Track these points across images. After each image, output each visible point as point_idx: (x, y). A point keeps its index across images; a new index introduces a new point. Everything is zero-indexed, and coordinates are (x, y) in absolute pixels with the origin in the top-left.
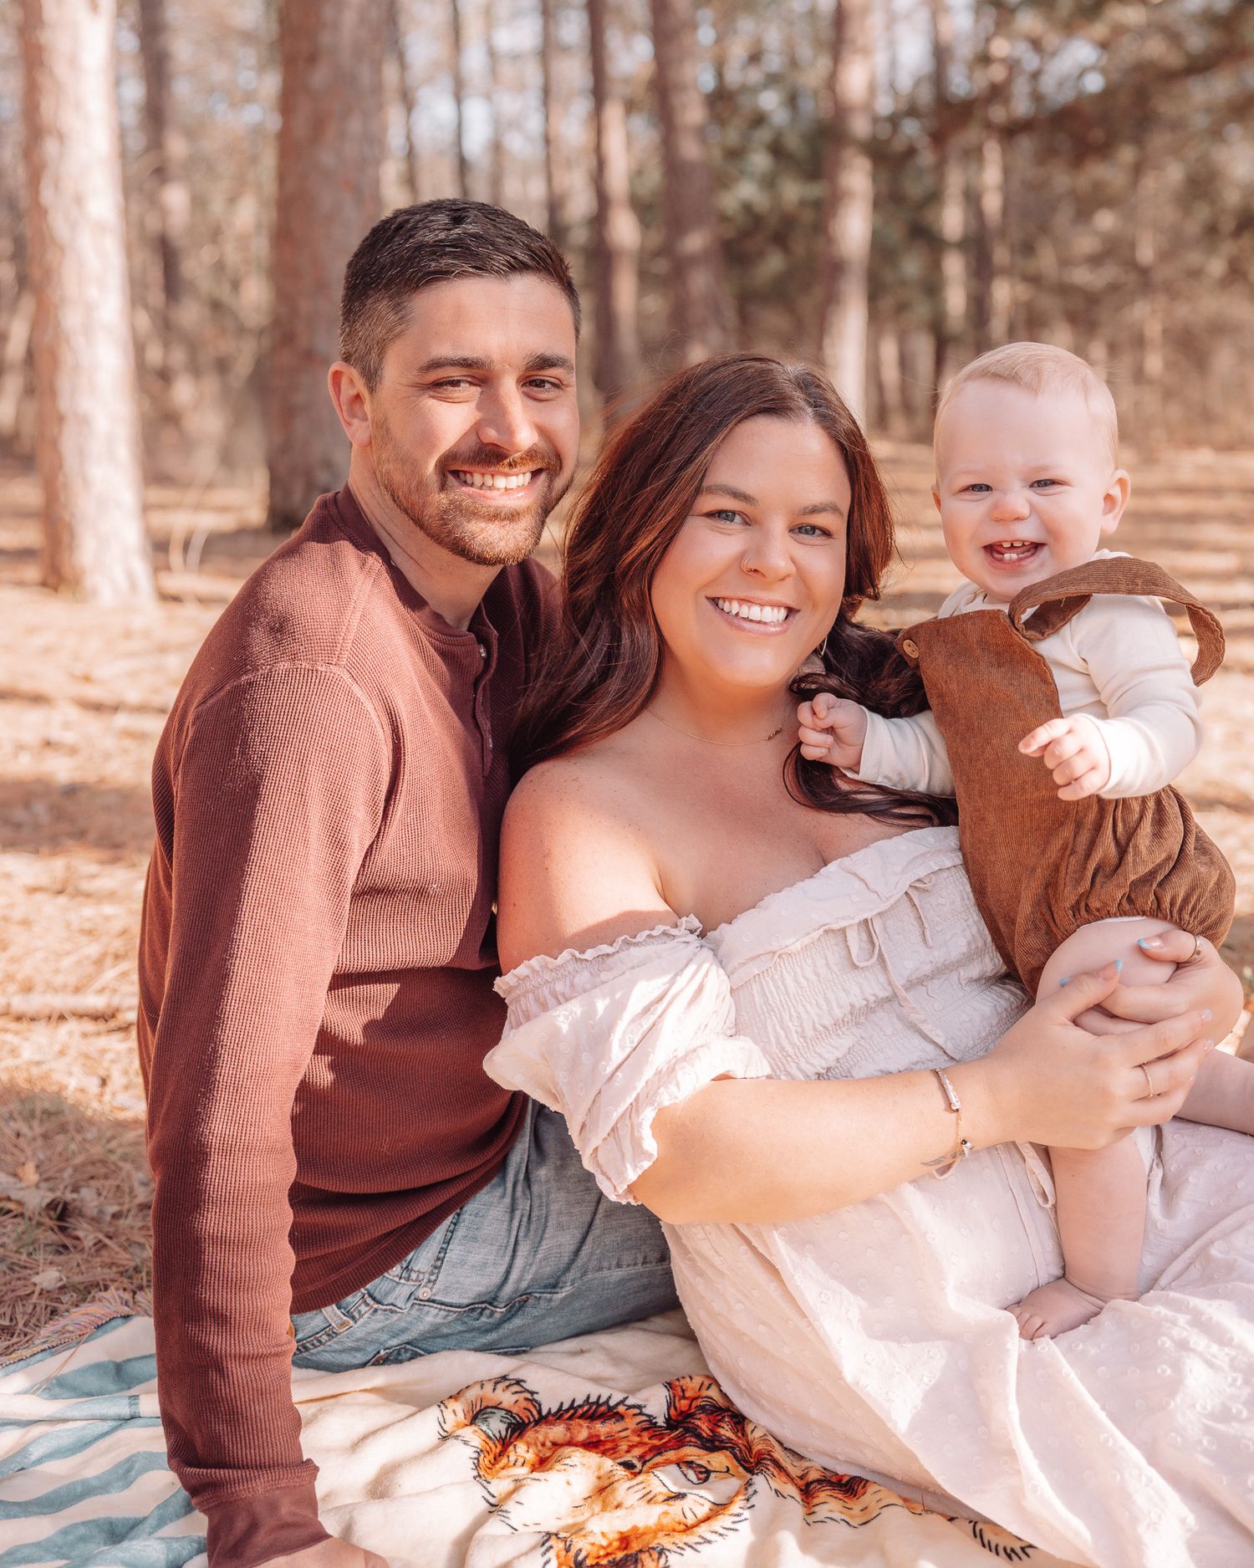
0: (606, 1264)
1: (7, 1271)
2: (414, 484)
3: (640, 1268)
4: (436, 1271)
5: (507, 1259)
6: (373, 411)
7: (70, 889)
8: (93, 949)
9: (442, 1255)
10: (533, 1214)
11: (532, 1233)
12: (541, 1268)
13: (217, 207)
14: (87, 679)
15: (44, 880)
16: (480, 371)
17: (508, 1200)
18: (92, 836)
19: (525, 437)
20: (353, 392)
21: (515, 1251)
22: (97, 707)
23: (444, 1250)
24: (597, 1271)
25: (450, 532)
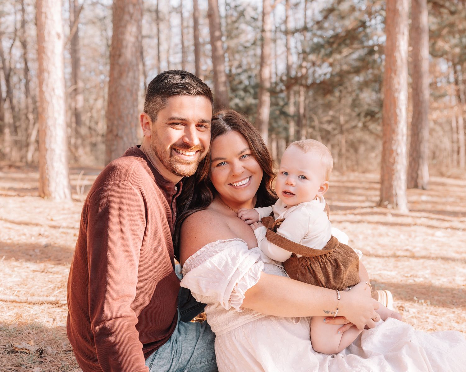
0: (197, 363)
1: (25, 368)
2: (163, 151)
3: (207, 363)
4: (150, 367)
5: (170, 363)
6: (153, 128)
7: (46, 271)
8: (52, 286)
9: (152, 363)
10: (178, 350)
11: (177, 355)
12: (180, 365)
13: (92, 102)
14: (52, 220)
15: (38, 269)
16: (185, 122)
17: (171, 347)
18: (52, 258)
19: (196, 142)
20: (147, 121)
21: (172, 361)
22: (54, 227)
23: (153, 361)
24: (195, 365)
25: (171, 166)
